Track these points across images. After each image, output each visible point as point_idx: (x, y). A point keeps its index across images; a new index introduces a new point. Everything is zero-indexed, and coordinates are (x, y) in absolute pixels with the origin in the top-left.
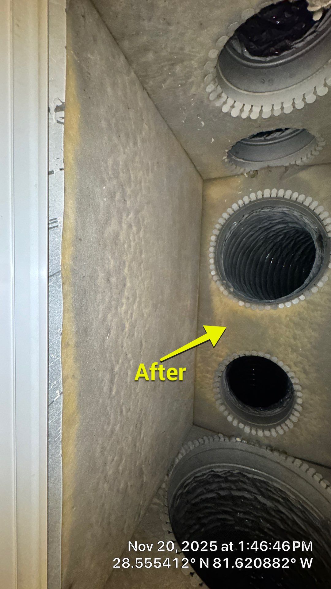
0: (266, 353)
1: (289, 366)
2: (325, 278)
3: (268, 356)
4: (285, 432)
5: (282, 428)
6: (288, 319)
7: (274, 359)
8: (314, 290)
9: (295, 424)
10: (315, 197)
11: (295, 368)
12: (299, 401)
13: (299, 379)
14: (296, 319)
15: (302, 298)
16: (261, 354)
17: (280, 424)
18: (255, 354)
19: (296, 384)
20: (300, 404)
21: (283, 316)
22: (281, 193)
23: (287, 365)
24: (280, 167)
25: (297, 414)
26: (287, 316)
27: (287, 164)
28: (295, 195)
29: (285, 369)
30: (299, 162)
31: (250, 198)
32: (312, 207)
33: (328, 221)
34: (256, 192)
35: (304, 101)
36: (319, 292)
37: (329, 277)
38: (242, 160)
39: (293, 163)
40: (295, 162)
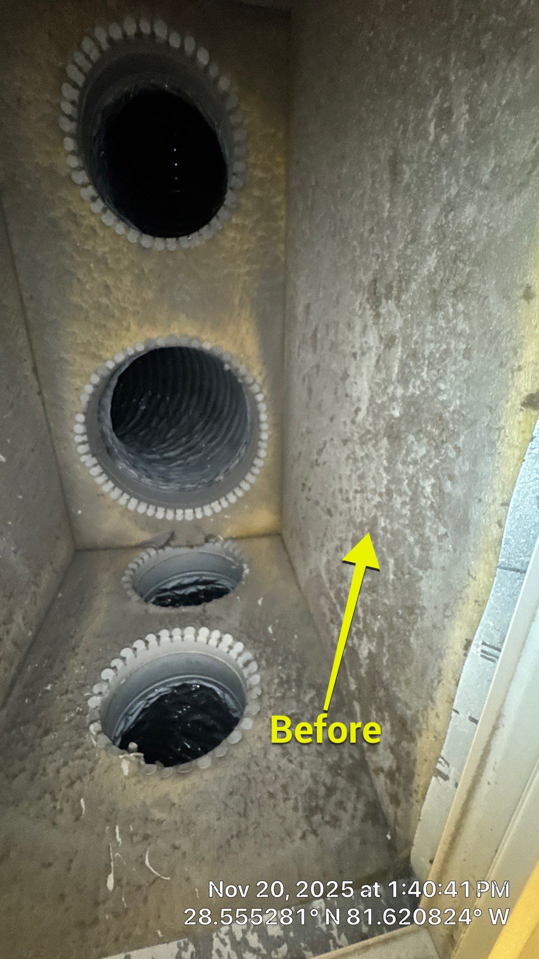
0: (150, 249)
1: (103, 226)
2: (85, 399)
3: (147, 241)
5: (88, 57)
6: (125, 324)
7: (133, 235)
8: (96, 379)
9: (64, 76)
10: (125, 510)
11: (92, 221)
12: (70, 144)
13: (82, 200)
14: (111, 324)
15: (111, 365)
16: (159, 244)
17: (95, 67)
18: (171, 243)
19: (84, 186)
20: (64, 134)
21: (134, 328)
22: (170, 515)
23: (108, 227)
24: (175, 547)
25: (68, 108)
26: (128, 329)
27: (168, 549)
28: (150, 512)
30: (153, 552)
31: (212, 509)
32: (126, 496)
33: (101, 480)
34: (204, 517)
35: (147, 642)
36: (88, 376)
37: (79, 400)
38: (227, 557)
39: (160, 551)
40: (157, 553)
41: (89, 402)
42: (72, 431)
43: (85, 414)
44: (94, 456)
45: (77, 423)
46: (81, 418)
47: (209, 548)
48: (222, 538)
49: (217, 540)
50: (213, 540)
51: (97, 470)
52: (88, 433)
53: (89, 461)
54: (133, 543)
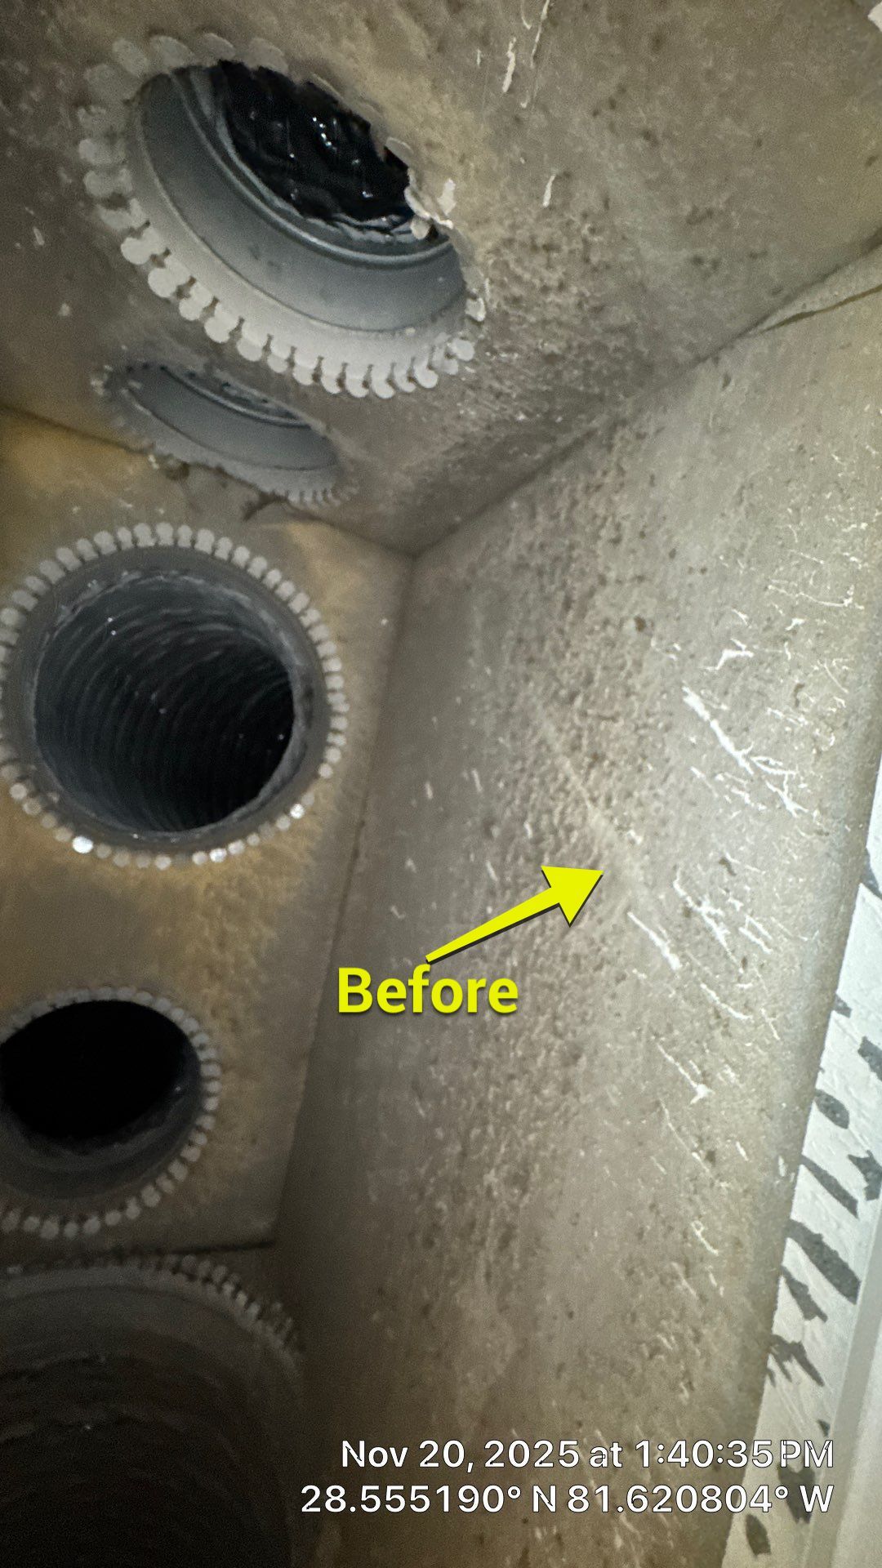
0: (141, 989)
1: (199, 1018)
2: (309, 798)
3: (143, 999)
4: (164, 1195)
5: (158, 1189)
6: (212, 894)
7: (162, 1005)
8: (283, 824)
9: (193, 1168)
10: (315, 599)
11: (214, 1025)
12: (211, 1104)
13: (218, 1047)
14: (233, 896)
15: (253, 839)
16: (124, 994)
17: (152, 1180)
18: (105, 994)
19: (209, 1062)
20: (214, 1114)
21: (201, 886)
22: (242, 555)
23: (193, 1016)
24: (251, 486)
25: (201, 1139)
26: (210, 886)
27: (267, 489)
28: (274, 576)
29: (188, 1025)
30: (294, 498)
31: (154, 534)
32: (306, 621)
33: (334, 665)
34: (176, 525)
35: (341, 382)
36: (291, 830)
37: (316, 797)
38: (148, 413)
39: (281, 492)
40: (287, 493)
41: (305, 789)
42: (344, 755)
43: (316, 776)
44: (330, 706)
45: (333, 766)
46: (325, 771)
47: (182, 451)
48: (152, 458)
49: (161, 459)
50: (171, 463)
51: (335, 682)
52: (323, 745)
53: (338, 702)
54: (324, 529)
